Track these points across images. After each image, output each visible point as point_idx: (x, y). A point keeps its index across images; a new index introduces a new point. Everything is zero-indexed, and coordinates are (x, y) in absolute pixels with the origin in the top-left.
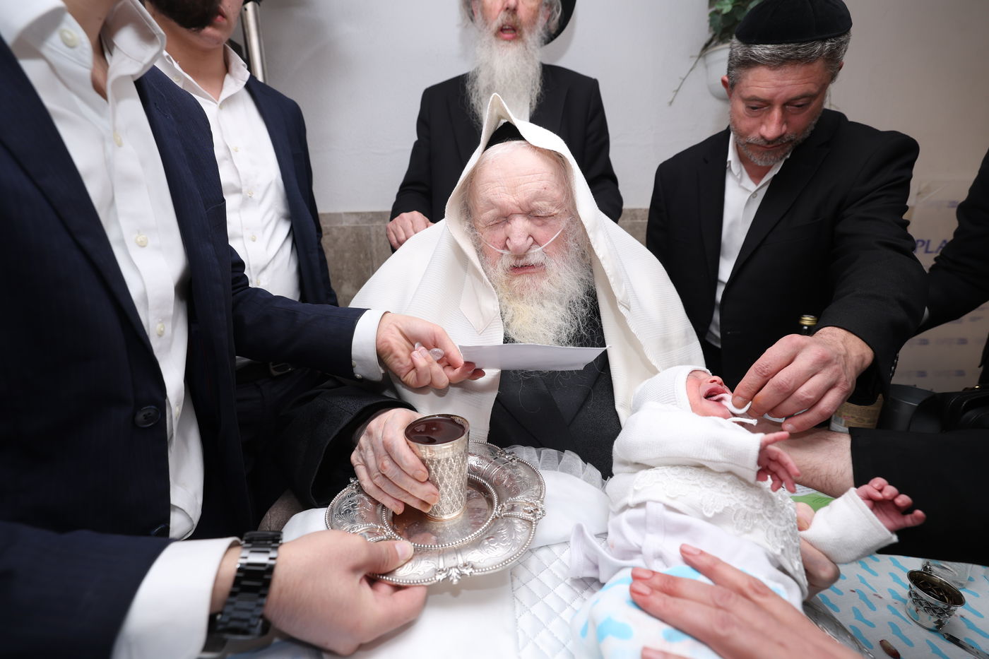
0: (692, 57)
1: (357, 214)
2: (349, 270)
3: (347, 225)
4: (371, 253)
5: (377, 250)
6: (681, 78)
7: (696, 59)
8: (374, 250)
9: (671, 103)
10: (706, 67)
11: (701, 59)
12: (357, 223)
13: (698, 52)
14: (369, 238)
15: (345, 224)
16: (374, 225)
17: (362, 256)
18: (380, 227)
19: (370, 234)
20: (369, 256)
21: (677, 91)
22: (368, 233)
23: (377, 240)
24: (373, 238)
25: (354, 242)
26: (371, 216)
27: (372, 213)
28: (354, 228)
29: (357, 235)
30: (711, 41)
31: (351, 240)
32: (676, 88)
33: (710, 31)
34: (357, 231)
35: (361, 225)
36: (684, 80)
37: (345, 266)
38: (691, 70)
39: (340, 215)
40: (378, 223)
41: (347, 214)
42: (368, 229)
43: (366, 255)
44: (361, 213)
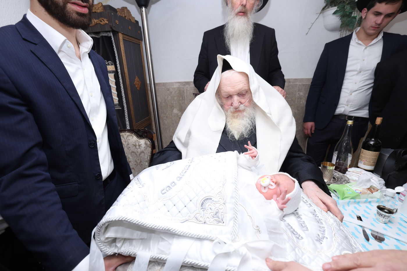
0: (317, 14)
1: (179, 82)
2: (176, 104)
3: (176, 87)
4: (184, 97)
5: (186, 96)
6: (311, 23)
7: (319, 14)
8: (185, 96)
9: (307, 34)
10: (324, 17)
11: (321, 14)
12: (179, 86)
13: (320, 11)
14: (183, 92)
15: (175, 86)
16: (185, 86)
17: (181, 98)
18: (188, 87)
19: (184, 90)
20: (184, 98)
21: (310, 28)
22: (183, 90)
23: (187, 92)
24: (185, 91)
25: (178, 93)
26: (184, 83)
27: (185, 82)
28: (178, 88)
29: (179, 90)
30: (325, 7)
31: (177, 92)
32: (309, 28)
33: (325, 3)
34: (179, 89)
35: (180, 87)
36: (313, 24)
37: (175, 102)
38: (317, 19)
39: (173, 83)
40: (187, 86)
41: (175, 82)
42: (183, 88)
43: (182, 98)
44: (181, 82)
